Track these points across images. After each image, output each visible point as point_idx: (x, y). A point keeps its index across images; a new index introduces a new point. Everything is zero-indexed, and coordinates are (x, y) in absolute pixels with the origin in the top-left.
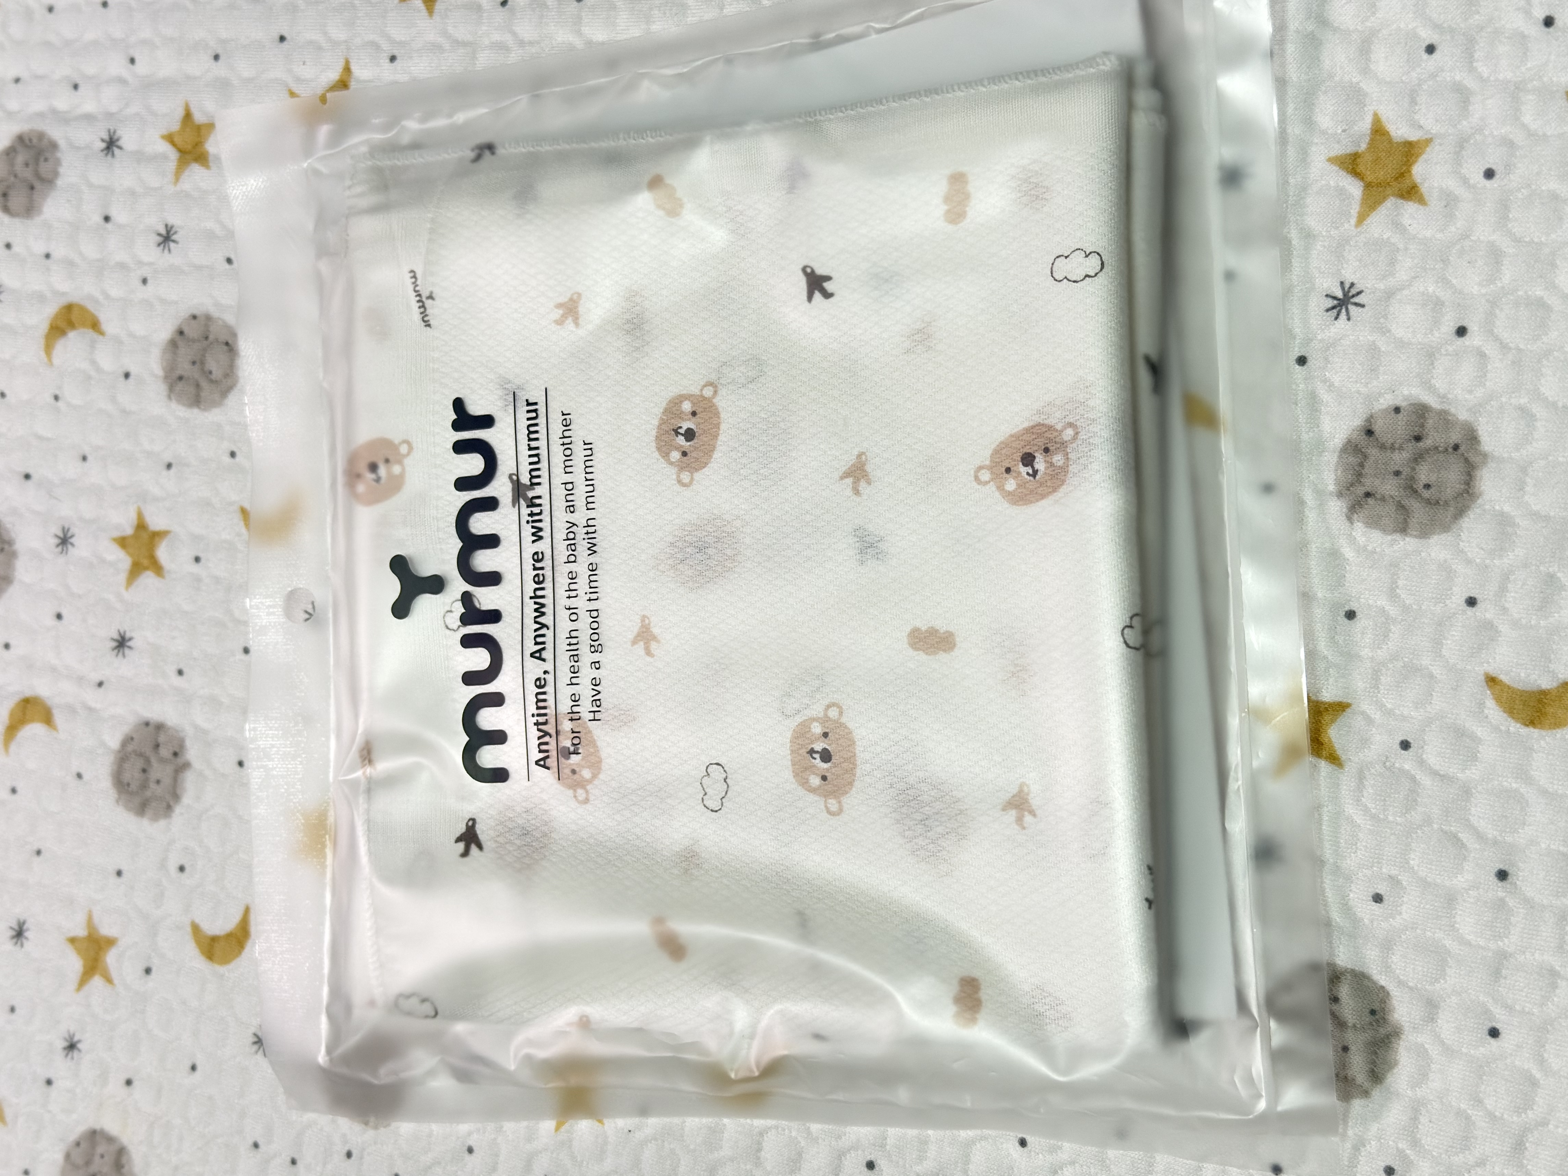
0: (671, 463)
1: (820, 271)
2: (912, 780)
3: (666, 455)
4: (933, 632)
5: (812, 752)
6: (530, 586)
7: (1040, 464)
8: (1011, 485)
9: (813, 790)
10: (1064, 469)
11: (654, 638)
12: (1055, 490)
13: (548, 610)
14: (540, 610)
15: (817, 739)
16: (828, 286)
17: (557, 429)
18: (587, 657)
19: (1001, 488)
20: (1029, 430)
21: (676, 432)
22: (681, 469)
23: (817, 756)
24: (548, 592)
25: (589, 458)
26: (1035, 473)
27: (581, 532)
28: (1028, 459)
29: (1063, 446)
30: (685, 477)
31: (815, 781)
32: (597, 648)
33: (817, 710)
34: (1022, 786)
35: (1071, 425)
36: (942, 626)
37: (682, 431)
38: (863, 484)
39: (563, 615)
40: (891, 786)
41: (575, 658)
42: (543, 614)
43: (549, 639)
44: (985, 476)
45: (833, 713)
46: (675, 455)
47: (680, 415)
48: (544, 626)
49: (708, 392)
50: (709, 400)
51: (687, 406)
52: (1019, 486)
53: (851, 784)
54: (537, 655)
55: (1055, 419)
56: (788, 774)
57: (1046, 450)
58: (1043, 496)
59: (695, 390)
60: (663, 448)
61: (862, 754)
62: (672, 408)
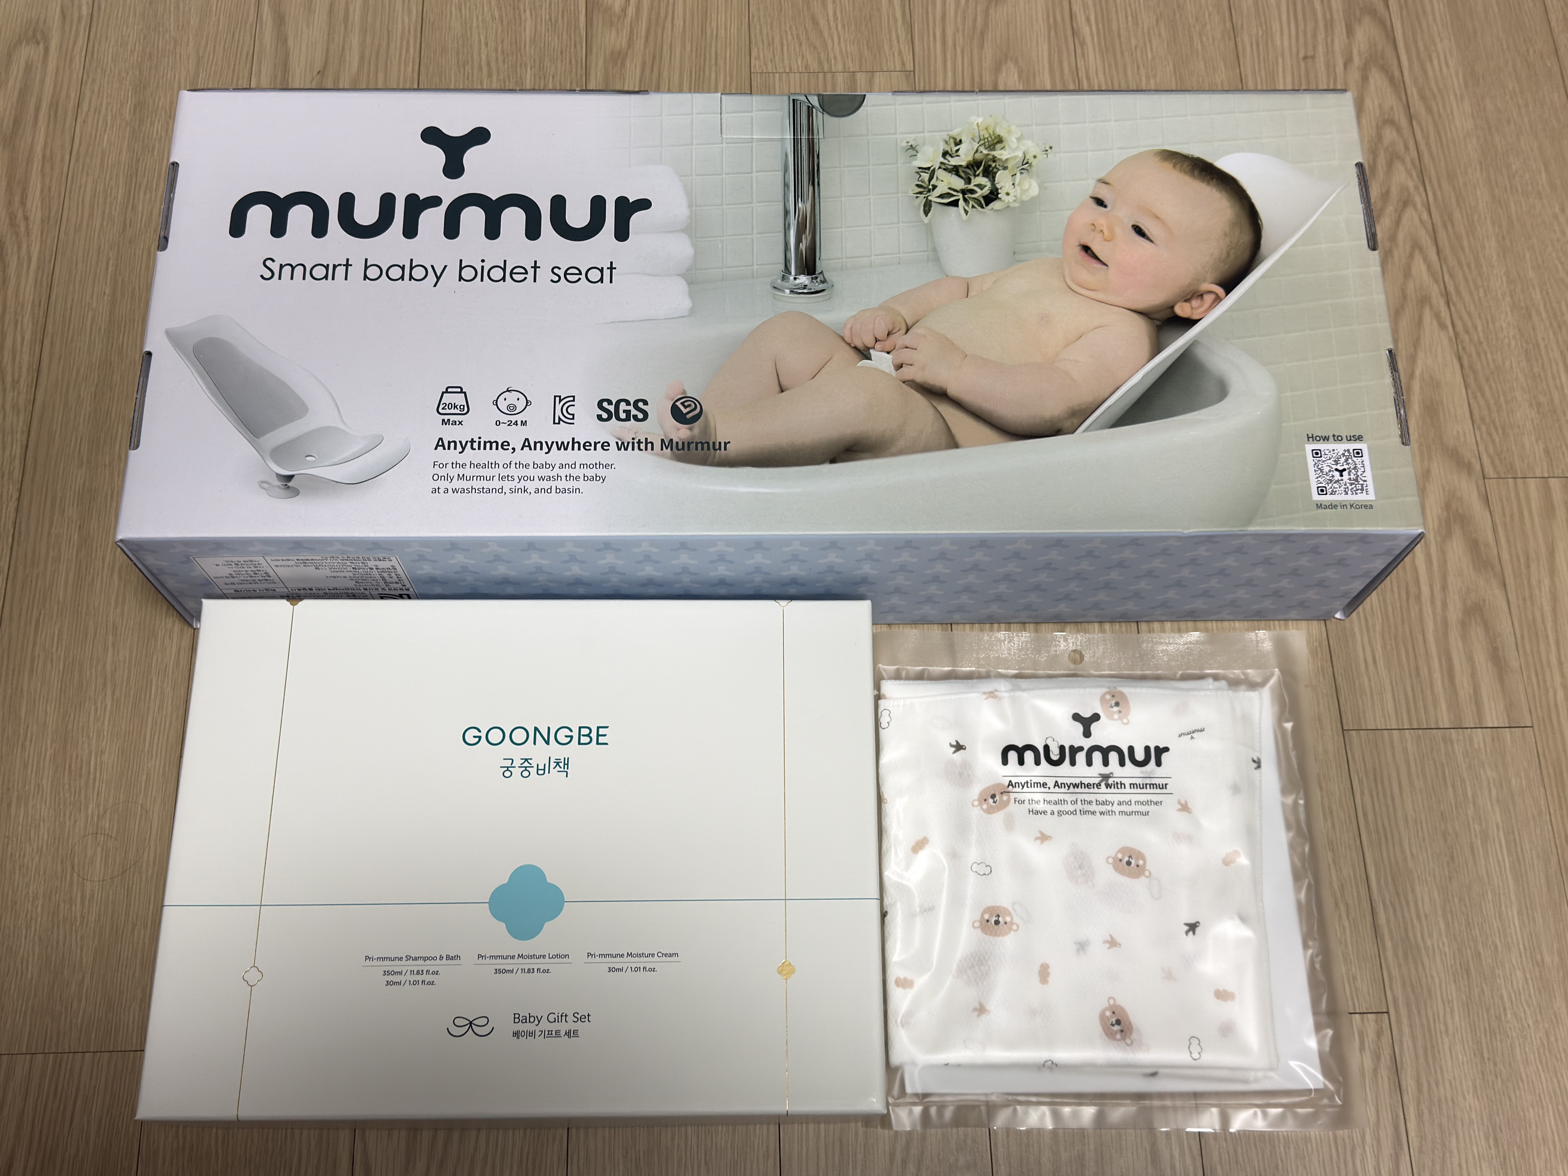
0: (1116, 854)
1: (1198, 930)
2: (989, 963)
3: (1120, 851)
4: (1048, 974)
5: (998, 916)
6: (1086, 781)
7: (1117, 1028)
8: (1108, 1014)
9: (982, 916)
10: (1115, 1039)
11: (1042, 842)
12: (1106, 1033)
13: (1076, 790)
14: (1076, 786)
15: (1003, 919)
16: (1191, 933)
17: (1155, 798)
18: (1056, 808)
19: (1106, 1009)
20: (1130, 1024)
21: (1130, 857)
22: (1114, 858)
23: (997, 918)
24: (1083, 790)
25: (1142, 814)
26: (1113, 1025)
27: (1109, 808)
28: (1118, 1022)
29: (1124, 1038)
30: (1111, 860)
31: (986, 917)
32: (1060, 813)
33: (1016, 920)
34: (989, 1012)
35: (1132, 1043)
36: (1051, 979)
37: (1130, 860)
38: (1108, 945)
39: (1074, 797)
40: (986, 953)
41: (1056, 803)
42: (1074, 787)
43: (1063, 790)
44: (1112, 1002)
45: (1015, 927)
46: (1120, 856)
47: (1137, 859)
48: (1069, 787)
49: (1147, 873)
50: (1143, 874)
51: (1141, 862)
52: (1108, 1018)
53: (986, 934)
54: (1056, 784)
55: (1134, 1036)
56: (990, 904)
57: (1122, 1031)
58: (1104, 1029)
59: (1148, 867)
60: (1123, 850)
61: (999, 939)
62: (1140, 855)
